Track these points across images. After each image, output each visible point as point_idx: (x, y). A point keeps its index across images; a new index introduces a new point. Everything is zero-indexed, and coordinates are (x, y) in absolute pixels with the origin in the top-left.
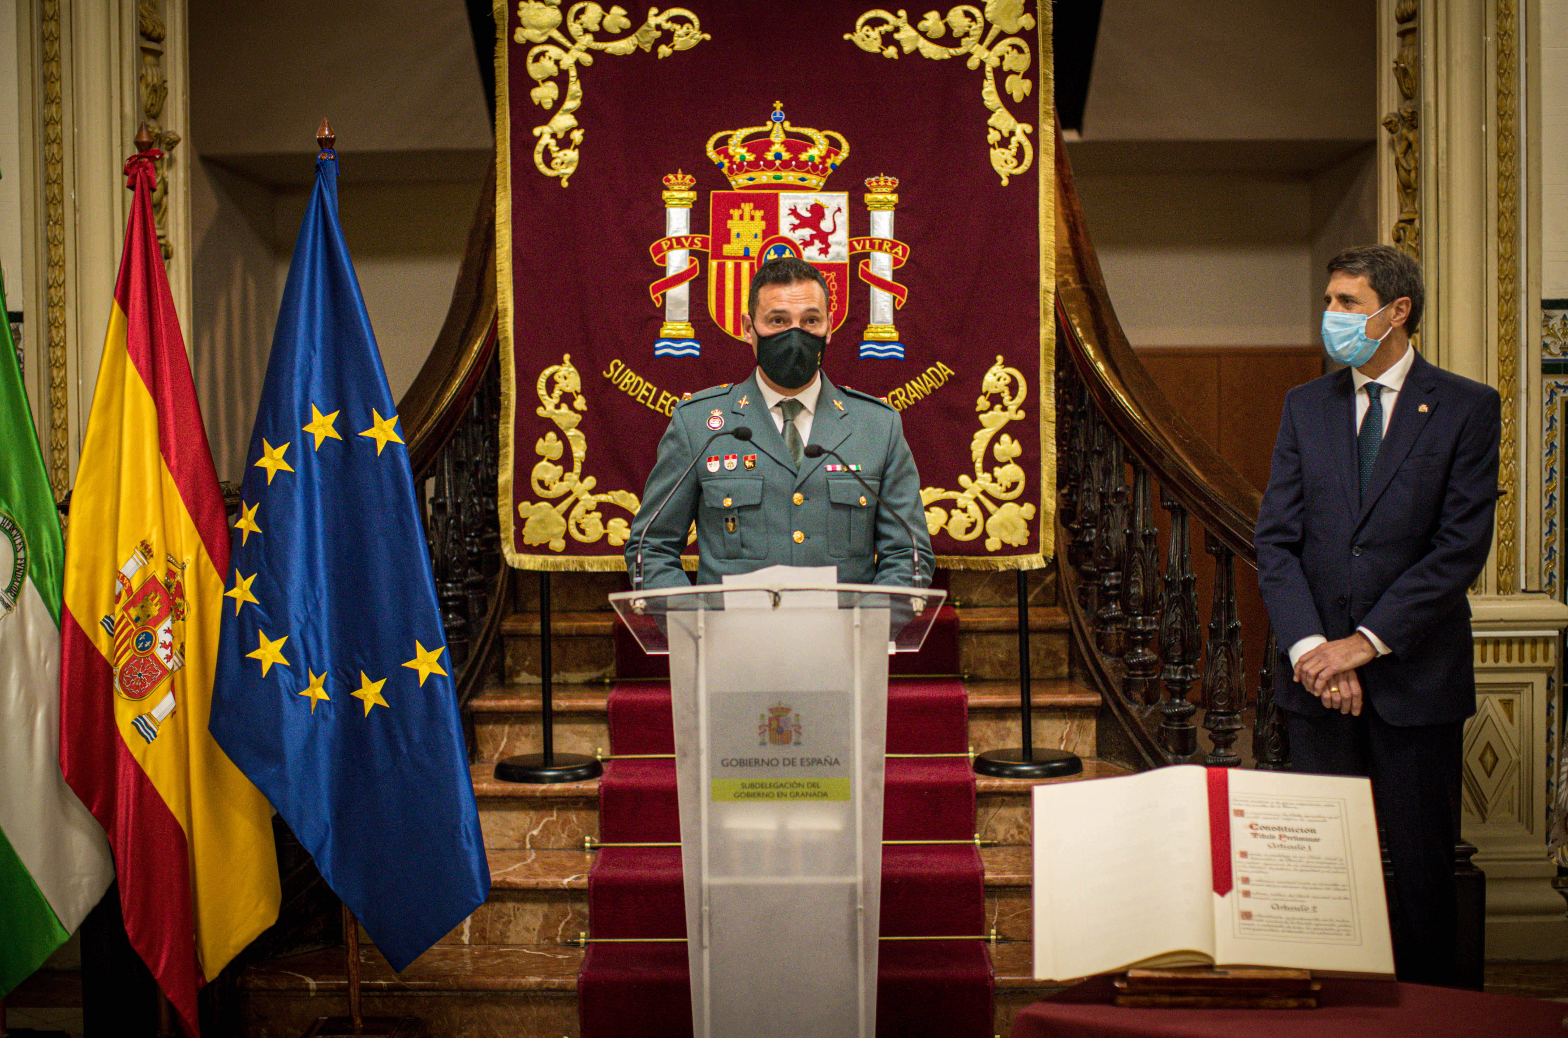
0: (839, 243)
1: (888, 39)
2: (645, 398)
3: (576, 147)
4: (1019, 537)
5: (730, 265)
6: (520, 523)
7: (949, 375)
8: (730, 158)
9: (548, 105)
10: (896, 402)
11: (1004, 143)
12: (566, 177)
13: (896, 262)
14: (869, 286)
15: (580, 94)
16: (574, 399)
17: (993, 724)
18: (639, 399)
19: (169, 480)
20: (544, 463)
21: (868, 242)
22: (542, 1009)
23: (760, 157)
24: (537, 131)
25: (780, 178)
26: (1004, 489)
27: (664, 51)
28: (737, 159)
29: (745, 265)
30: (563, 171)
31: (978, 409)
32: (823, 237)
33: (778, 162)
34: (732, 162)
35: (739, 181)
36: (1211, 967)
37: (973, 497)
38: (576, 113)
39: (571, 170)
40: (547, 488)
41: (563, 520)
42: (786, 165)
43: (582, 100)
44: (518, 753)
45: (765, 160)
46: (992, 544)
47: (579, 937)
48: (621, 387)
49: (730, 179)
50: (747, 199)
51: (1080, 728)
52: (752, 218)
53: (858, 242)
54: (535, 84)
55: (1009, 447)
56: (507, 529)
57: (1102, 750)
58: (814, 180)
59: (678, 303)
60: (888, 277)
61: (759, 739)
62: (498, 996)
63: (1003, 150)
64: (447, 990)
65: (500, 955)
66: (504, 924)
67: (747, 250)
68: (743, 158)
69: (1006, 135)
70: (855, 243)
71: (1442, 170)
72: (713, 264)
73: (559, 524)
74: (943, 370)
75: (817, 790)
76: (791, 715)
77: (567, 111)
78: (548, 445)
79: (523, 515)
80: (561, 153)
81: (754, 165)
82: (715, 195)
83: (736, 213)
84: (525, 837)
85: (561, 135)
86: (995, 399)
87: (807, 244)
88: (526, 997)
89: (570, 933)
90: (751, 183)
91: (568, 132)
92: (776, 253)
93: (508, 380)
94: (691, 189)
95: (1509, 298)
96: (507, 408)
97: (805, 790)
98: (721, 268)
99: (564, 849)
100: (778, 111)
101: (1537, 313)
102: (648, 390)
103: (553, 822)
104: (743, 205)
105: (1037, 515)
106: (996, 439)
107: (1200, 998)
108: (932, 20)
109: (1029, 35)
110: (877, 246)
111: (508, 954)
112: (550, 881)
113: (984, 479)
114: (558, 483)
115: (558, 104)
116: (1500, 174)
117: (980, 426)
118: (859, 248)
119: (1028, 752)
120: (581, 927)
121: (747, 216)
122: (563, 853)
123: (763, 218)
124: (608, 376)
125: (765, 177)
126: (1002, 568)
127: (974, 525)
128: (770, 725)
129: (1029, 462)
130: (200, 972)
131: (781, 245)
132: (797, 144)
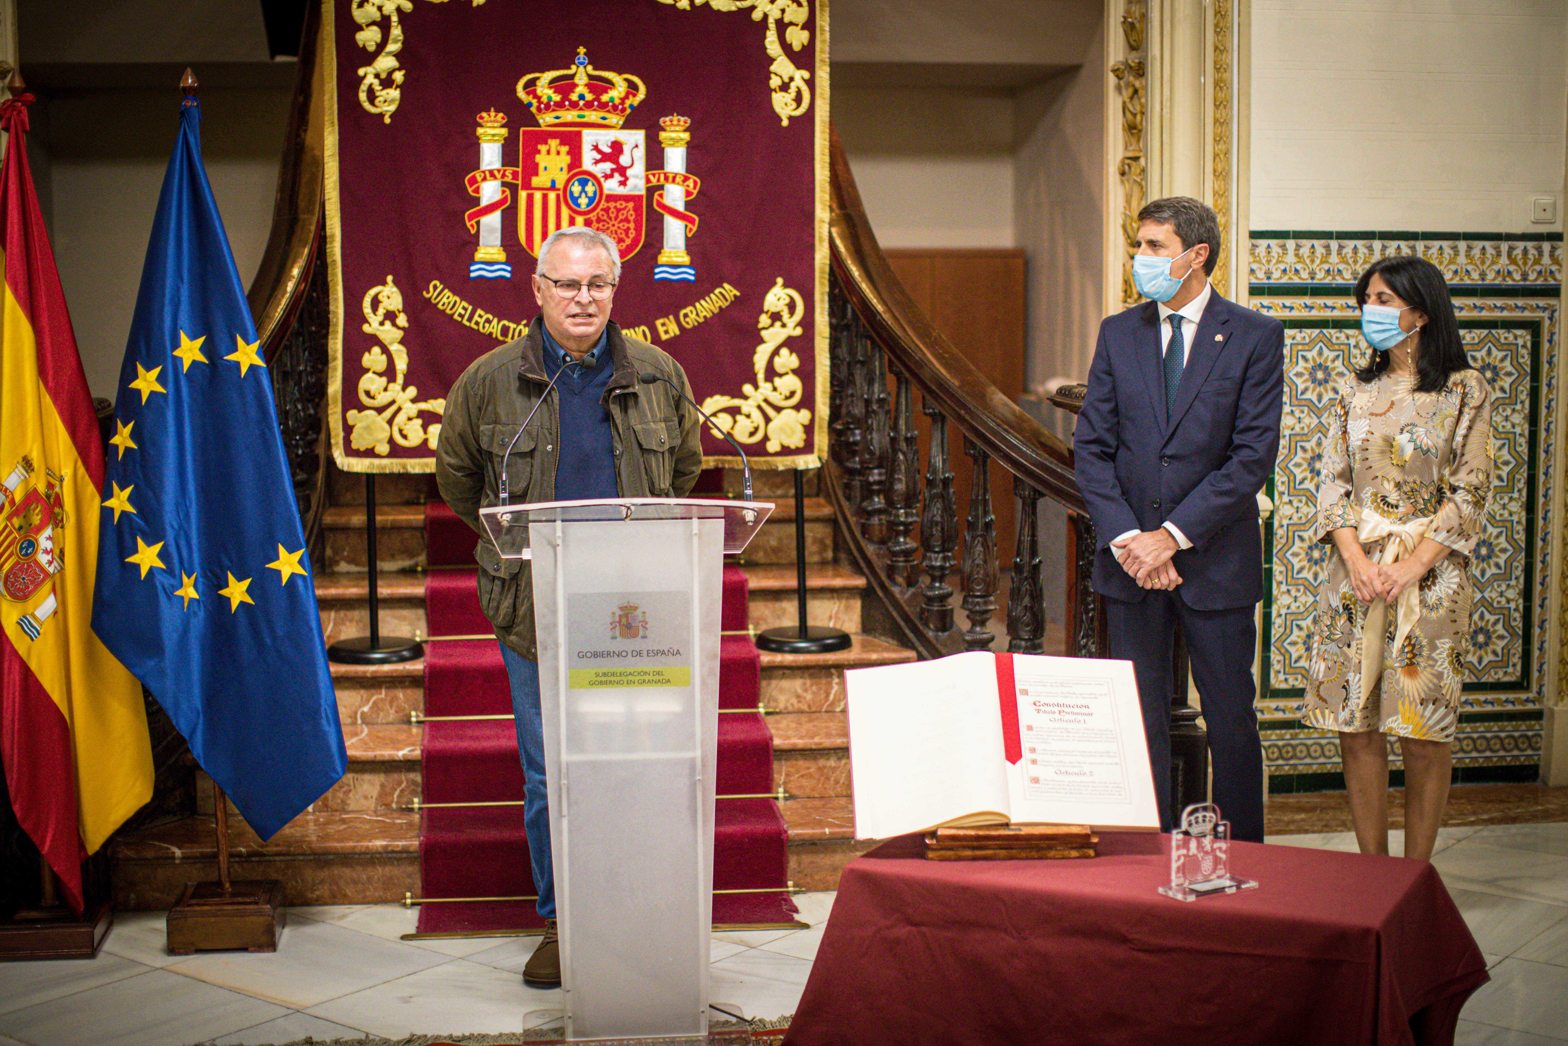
0: (636, 177)
2: (460, 315)
3: (397, 87)
4: (797, 440)
5: (538, 196)
6: (348, 429)
7: (735, 296)
8: (538, 98)
9: (372, 48)
10: (688, 319)
11: (785, 87)
12: (389, 114)
13: (688, 194)
14: (662, 216)
15: (401, 38)
16: (396, 317)
17: (770, 605)
18: (456, 317)
19: (47, 400)
20: (370, 375)
21: (662, 177)
22: (387, 869)
23: (565, 97)
24: (361, 72)
25: (583, 117)
26: (783, 397)
27: (478, 0)
28: (545, 99)
29: (552, 196)
30: (385, 108)
31: (760, 326)
32: (622, 170)
33: (581, 103)
34: (540, 102)
35: (546, 119)
36: (1007, 825)
37: (755, 404)
38: (397, 56)
39: (392, 108)
40: (373, 398)
41: (387, 427)
42: (589, 105)
43: (403, 43)
44: (343, 637)
45: (570, 101)
46: (773, 446)
47: (413, 803)
48: (440, 306)
49: (538, 117)
50: (554, 135)
51: (848, 608)
52: (558, 153)
53: (654, 175)
54: (360, 28)
55: (788, 360)
56: (337, 435)
57: (867, 628)
58: (615, 119)
59: (491, 230)
60: (680, 207)
61: (611, 634)
62: (347, 859)
63: (783, 94)
64: (302, 855)
65: (343, 821)
66: (345, 792)
67: (553, 182)
68: (550, 98)
69: (786, 80)
70: (651, 177)
71: (1166, 116)
72: (523, 195)
73: (383, 429)
74: (729, 291)
75: (661, 678)
76: (639, 612)
77: (389, 53)
78: (374, 359)
79: (350, 422)
80: (384, 92)
81: (560, 105)
82: (524, 132)
83: (543, 148)
84: (356, 713)
85: (383, 76)
86: (776, 317)
87: (607, 177)
88: (372, 858)
89: (405, 800)
90: (557, 121)
91: (390, 73)
92: (580, 184)
93: (336, 300)
94: (502, 126)
96: (336, 325)
97: (651, 678)
98: (530, 199)
99: (392, 723)
100: (582, 55)
101: (1246, 242)
102: (465, 309)
103: (382, 700)
104: (550, 141)
105: (812, 421)
106: (776, 352)
107: (998, 852)
110: (670, 179)
111: (350, 820)
112: (386, 753)
113: (765, 388)
114: (383, 393)
115: (381, 47)
116: (1216, 121)
117: (761, 341)
118: (654, 181)
119: (803, 631)
120: (414, 793)
121: (553, 151)
122: (391, 727)
123: (568, 153)
124: (428, 296)
125: (570, 116)
126: (781, 468)
127: (756, 429)
128: (620, 622)
129: (806, 373)
130: (82, 846)
131: (585, 178)
132: (598, 86)
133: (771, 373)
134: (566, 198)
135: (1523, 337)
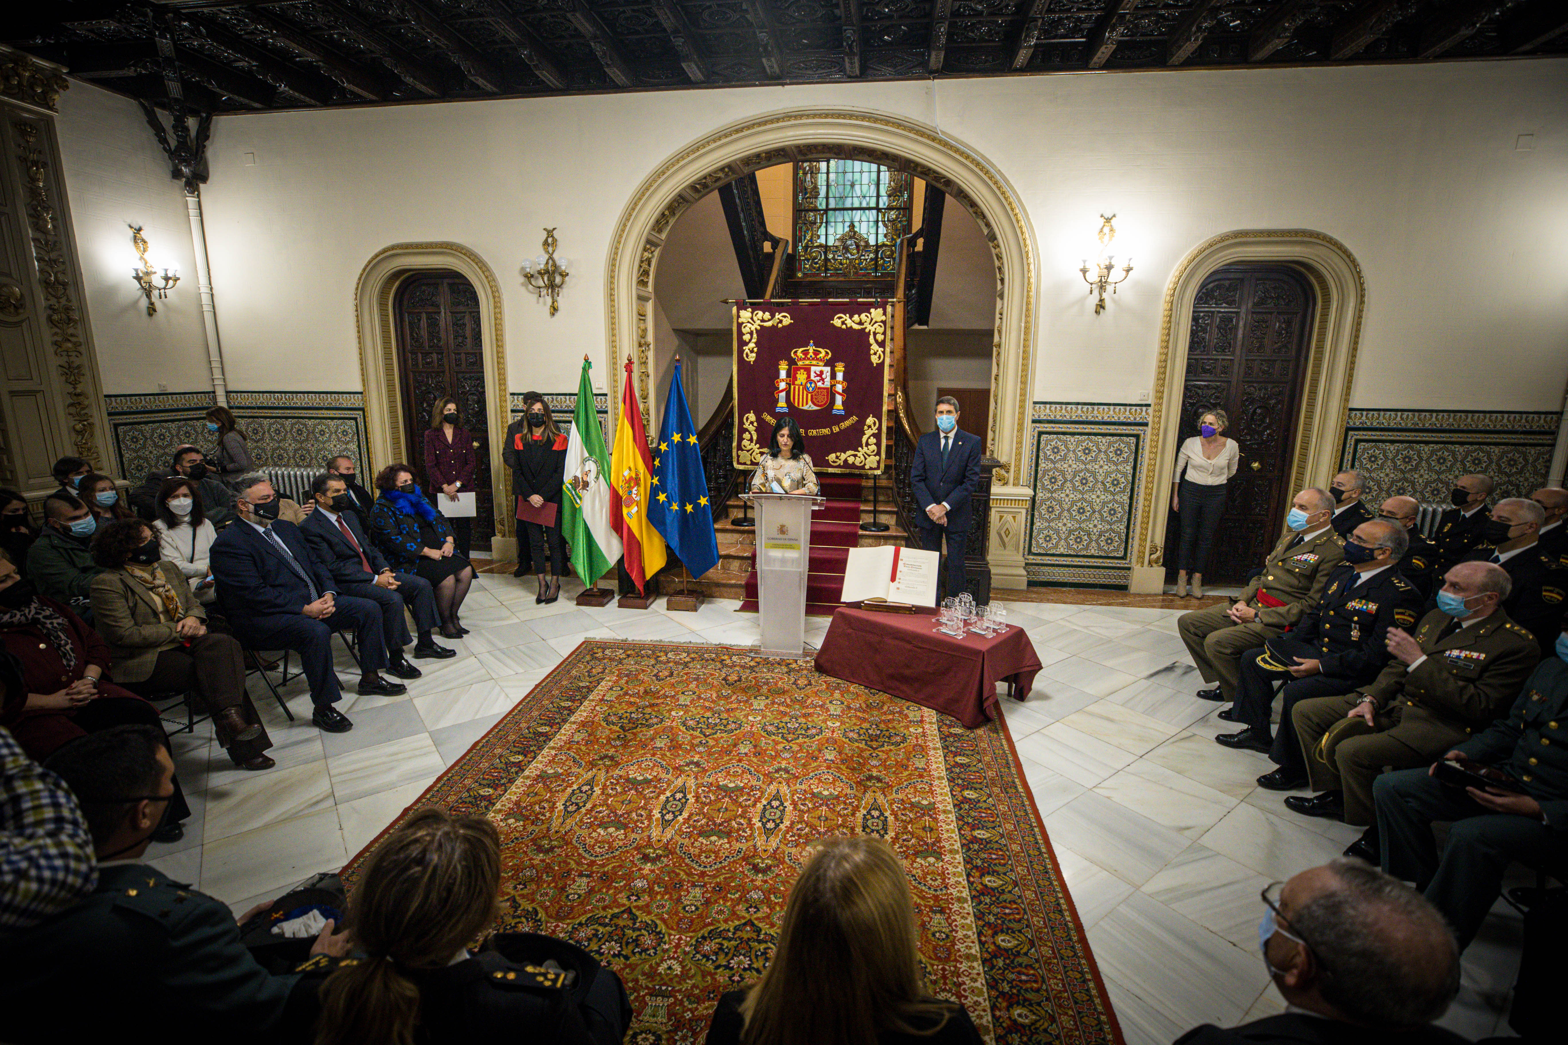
0: (827, 382)
1: (843, 323)
3: (755, 353)
4: (875, 465)
5: (797, 387)
6: (738, 456)
7: (857, 420)
8: (798, 357)
9: (747, 341)
10: (842, 427)
11: (875, 354)
12: (752, 361)
13: (843, 387)
14: (835, 394)
15: (756, 337)
16: (754, 423)
17: (867, 515)
19: (637, 450)
20: (745, 440)
21: (835, 382)
22: (736, 589)
23: (806, 356)
24: (744, 348)
25: (811, 363)
26: (871, 452)
27: (780, 325)
29: (801, 387)
30: (751, 359)
31: (864, 430)
32: (823, 380)
33: (811, 358)
35: (800, 363)
36: (885, 601)
37: (862, 454)
38: (755, 343)
39: (753, 359)
40: (746, 447)
42: (813, 359)
43: (757, 339)
44: (739, 517)
46: (867, 467)
48: (767, 420)
49: (798, 363)
50: (802, 368)
51: (892, 517)
53: (833, 381)
54: (744, 334)
55: (873, 440)
56: (735, 458)
57: (897, 524)
58: (821, 363)
59: (782, 398)
60: (841, 392)
61: (778, 533)
62: (725, 585)
63: (875, 356)
64: (711, 583)
66: (729, 565)
67: (802, 383)
68: (801, 357)
69: (876, 351)
71: (1008, 361)
72: (792, 387)
73: (749, 457)
74: (855, 418)
75: (792, 547)
76: (785, 528)
77: (753, 342)
78: (746, 436)
79: (739, 454)
80: (751, 355)
81: (804, 359)
82: (793, 367)
83: (799, 372)
84: (738, 540)
85: (751, 349)
86: (869, 427)
87: (818, 382)
88: (731, 586)
89: (746, 568)
90: (803, 364)
91: (753, 349)
92: (810, 384)
93: (736, 418)
94: (787, 365)
95: (1023, 402)
96: (735, 425)
97: (789, 547)
98: (794, 388)
100: (812, 343)
101: (1031, 405)
104: (801, 370)
105: (880, 460)
106: (869, 438)
107: (880, 610)
108: (856, 318)
109: (884, 322)
110: (838, 383)
111: (729, 573)
112: (741, 554)
114: (749, 446)
115: (750, 340)
117: (865, 434)
118: (833, 383)
119: (875, 524)
120: (749, 566)
121: (802, 373)
123: (806, 374)
124: (763, 417)
125: (807, 362)
126: (870, 474)
127: (862, 462)
128: (780, 530)
129: (878, 445)
130: (644, 577)
131: (811, 382)
132: (816, 353)
133: (867, 444)
134: (805, 388)
135: (1133, 440)
